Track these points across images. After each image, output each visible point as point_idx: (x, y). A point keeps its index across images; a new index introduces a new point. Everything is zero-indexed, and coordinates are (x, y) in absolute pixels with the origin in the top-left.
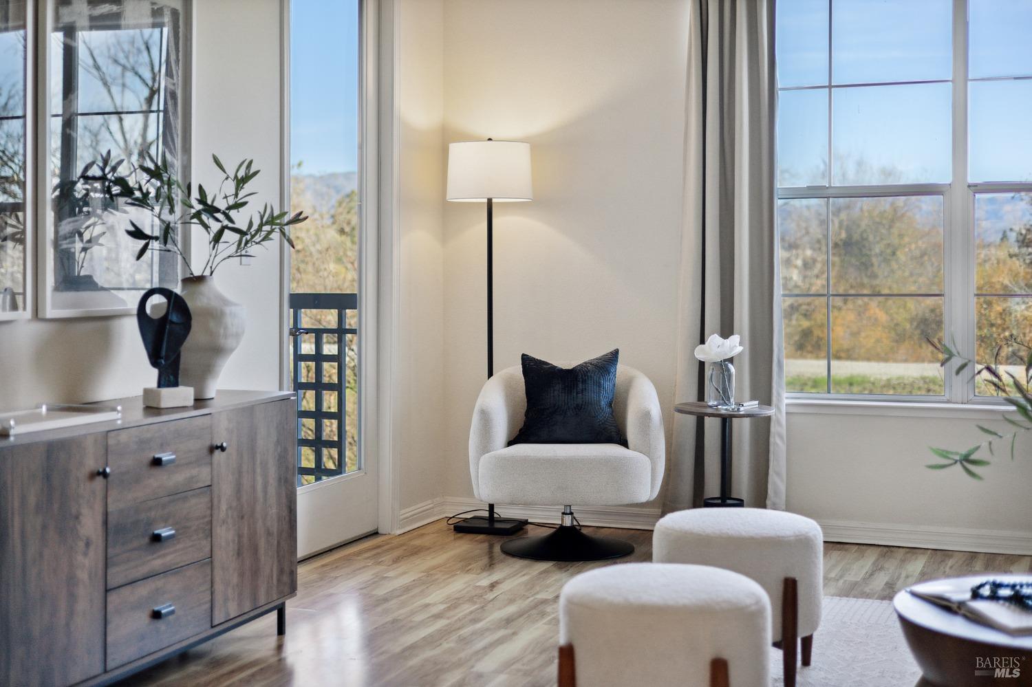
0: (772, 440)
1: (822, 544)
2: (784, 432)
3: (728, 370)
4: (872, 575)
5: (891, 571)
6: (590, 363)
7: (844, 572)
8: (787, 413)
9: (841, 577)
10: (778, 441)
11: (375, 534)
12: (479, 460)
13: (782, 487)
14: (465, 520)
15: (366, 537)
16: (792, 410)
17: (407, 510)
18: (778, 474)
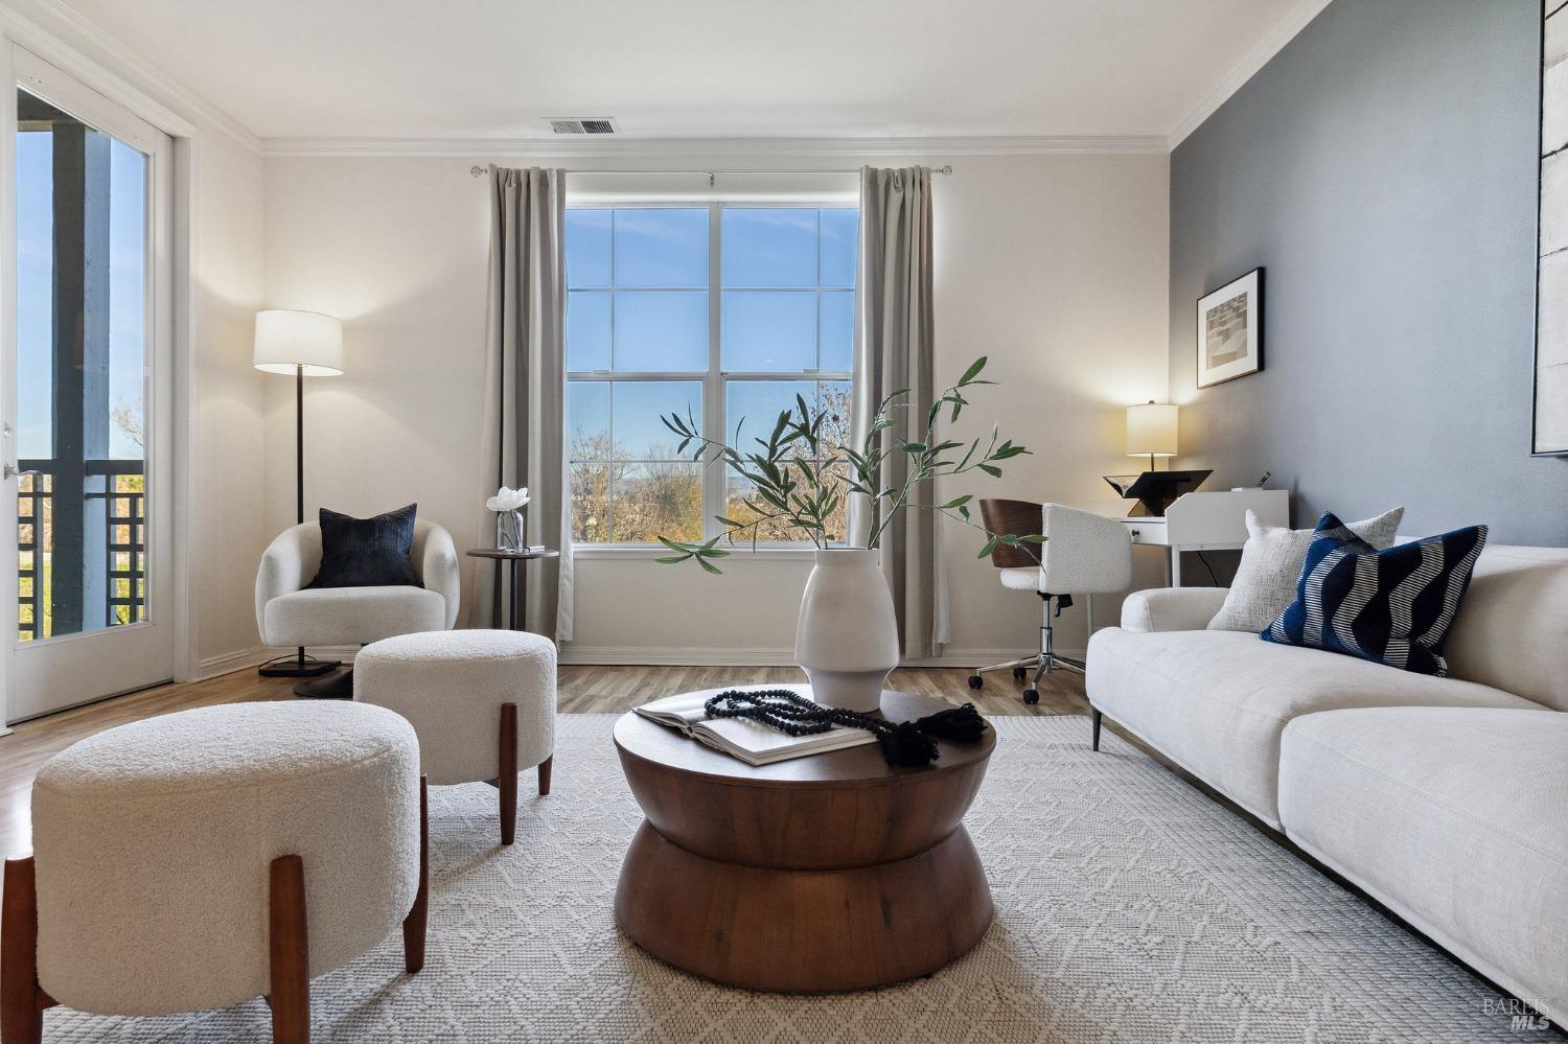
0: (560, 581)
1: (556, 666)
2: (571, 575)
3: (517, 518)
4: (638, 690)
5: (655, 686)
6: (389, 515)
7: (614, 690)
8: (574, 559)
9: (611, 695)
10: (566, 582)
11: (171, 682)
12: (265, 604)
13: (569, 621)
14: (275, 665)
15: (160, 685)
16: (578, 556)
17: (208, 660)
18: (565, 610)
